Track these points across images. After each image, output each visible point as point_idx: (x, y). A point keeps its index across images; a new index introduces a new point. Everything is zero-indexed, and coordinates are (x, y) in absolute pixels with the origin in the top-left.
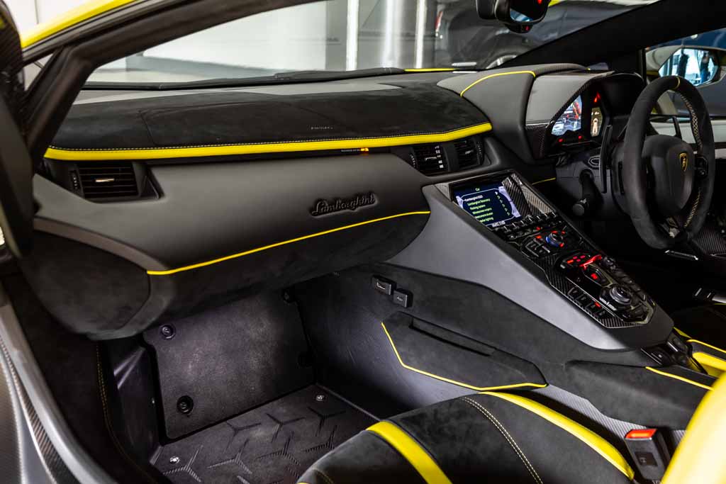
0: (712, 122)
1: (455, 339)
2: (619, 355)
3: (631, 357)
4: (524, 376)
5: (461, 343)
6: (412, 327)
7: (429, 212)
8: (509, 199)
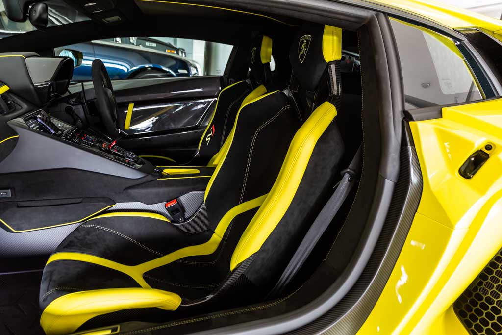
0: (111, 81)
1: (54, 202)
2: (145, 178)
3: (150, 177)
4: (105, 204)
5: (59, 203)
6: (18, 207)
7: (18, 136)
8: (45, 125)
